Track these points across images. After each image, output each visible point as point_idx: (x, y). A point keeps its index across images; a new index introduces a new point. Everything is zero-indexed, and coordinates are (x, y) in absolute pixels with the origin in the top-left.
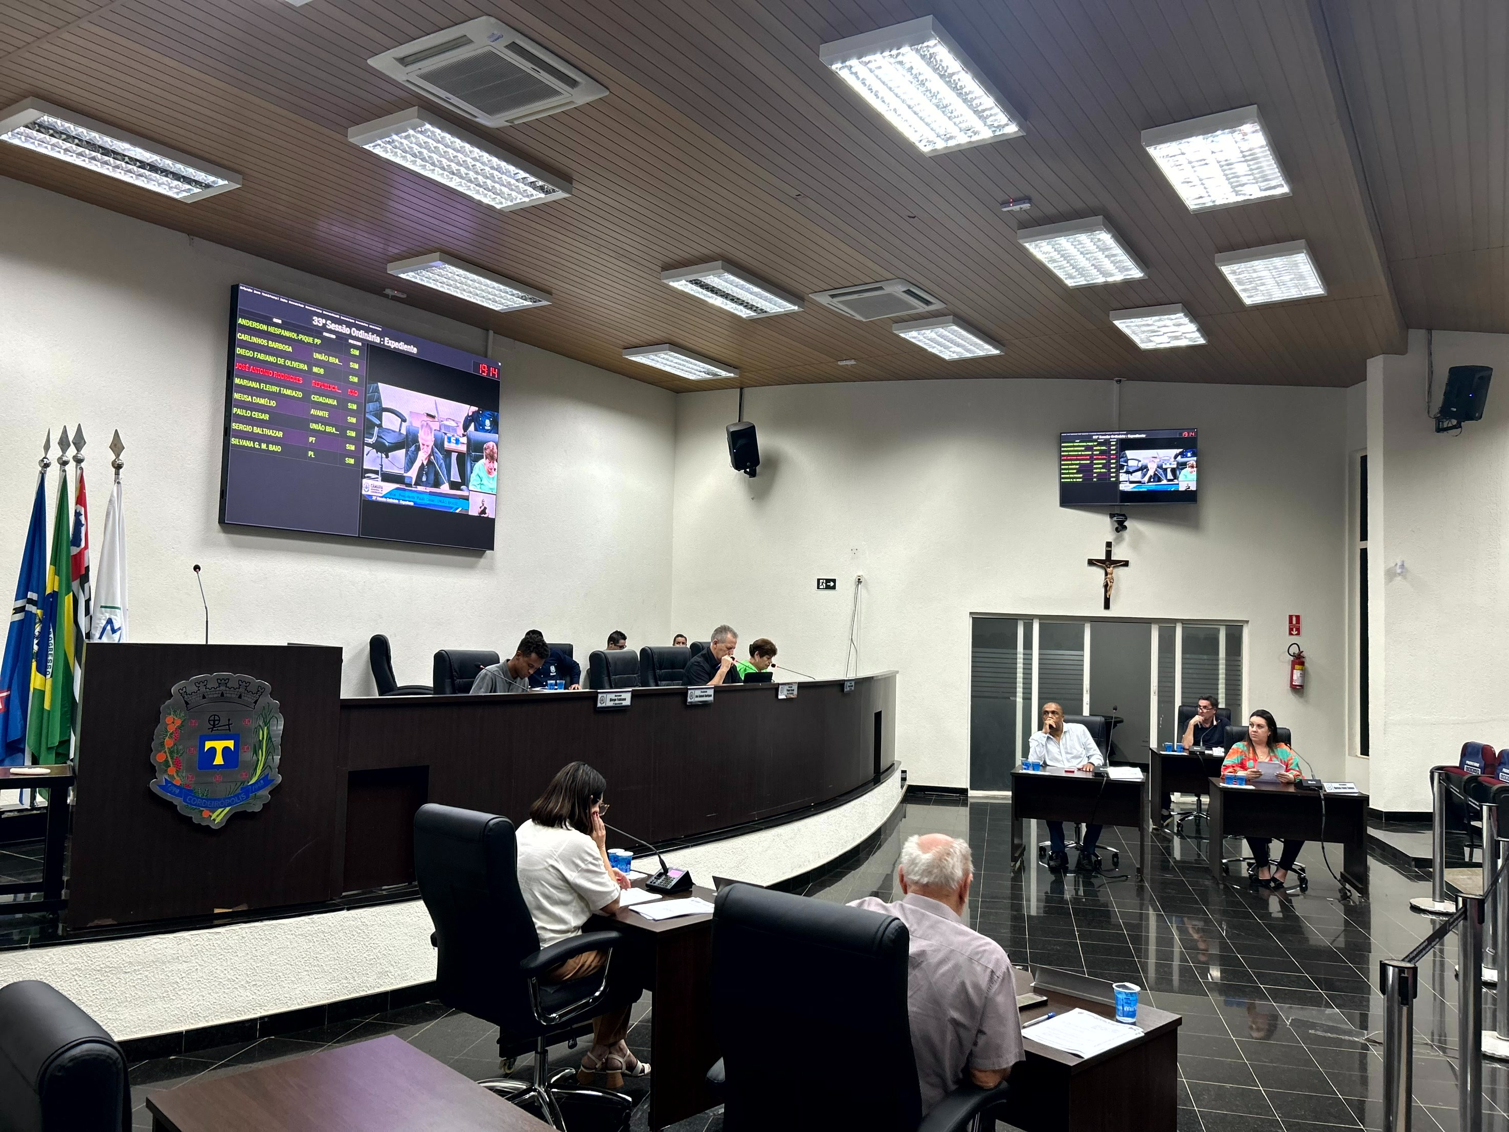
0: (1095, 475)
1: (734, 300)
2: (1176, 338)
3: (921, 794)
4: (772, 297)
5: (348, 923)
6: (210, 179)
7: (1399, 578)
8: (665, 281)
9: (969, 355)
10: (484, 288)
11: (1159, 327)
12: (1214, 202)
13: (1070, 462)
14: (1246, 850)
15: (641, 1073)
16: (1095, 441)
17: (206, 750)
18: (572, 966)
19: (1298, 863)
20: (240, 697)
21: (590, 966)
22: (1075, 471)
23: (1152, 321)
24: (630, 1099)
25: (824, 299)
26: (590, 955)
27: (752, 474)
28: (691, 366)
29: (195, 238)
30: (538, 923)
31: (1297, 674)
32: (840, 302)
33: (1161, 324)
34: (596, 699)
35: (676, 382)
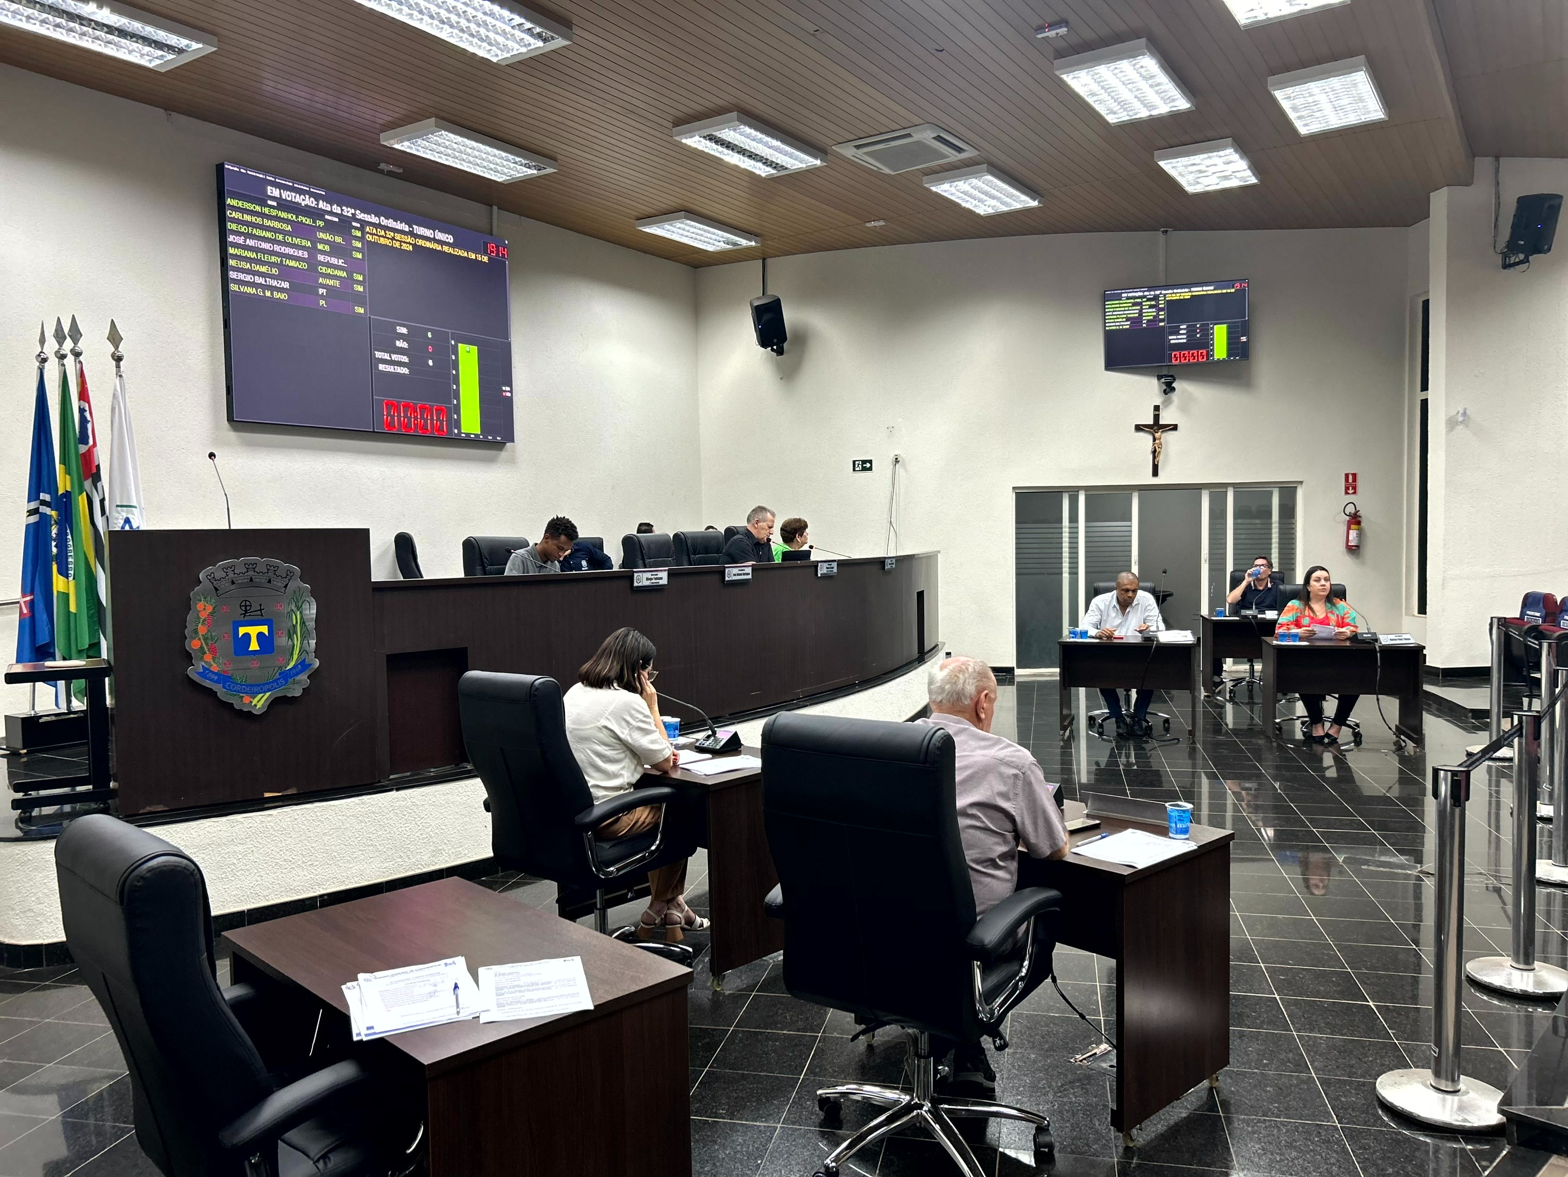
1: (752, 156)
2: (1226, 178)
4: (793, 151)
5: (398, 803)
6: (183, 42)
7: (1461, 426)
8: (677, 138)
9: (1005, 209)
10: (484, 156)
11: (1207, 167)
12: (1266, 14)
14: (1300, 709)
15: (700, 927)
16: (1143, 297)
17: (240, 636)
18: (627, 822)
19: (1352, 719)
20: (269, 581)
21: (644, 823)
23: (1201, 160)
24: (691, 950)
25: (848, 151)
26: (643, 811)
27: (780, 352)
28: (709, 235)
29: (171, 113)
30: (591, 782)
31: (1353, 534)
32: (866, 153)
33: (1209, 162)
34: (632, 578)
35: (695, 255)
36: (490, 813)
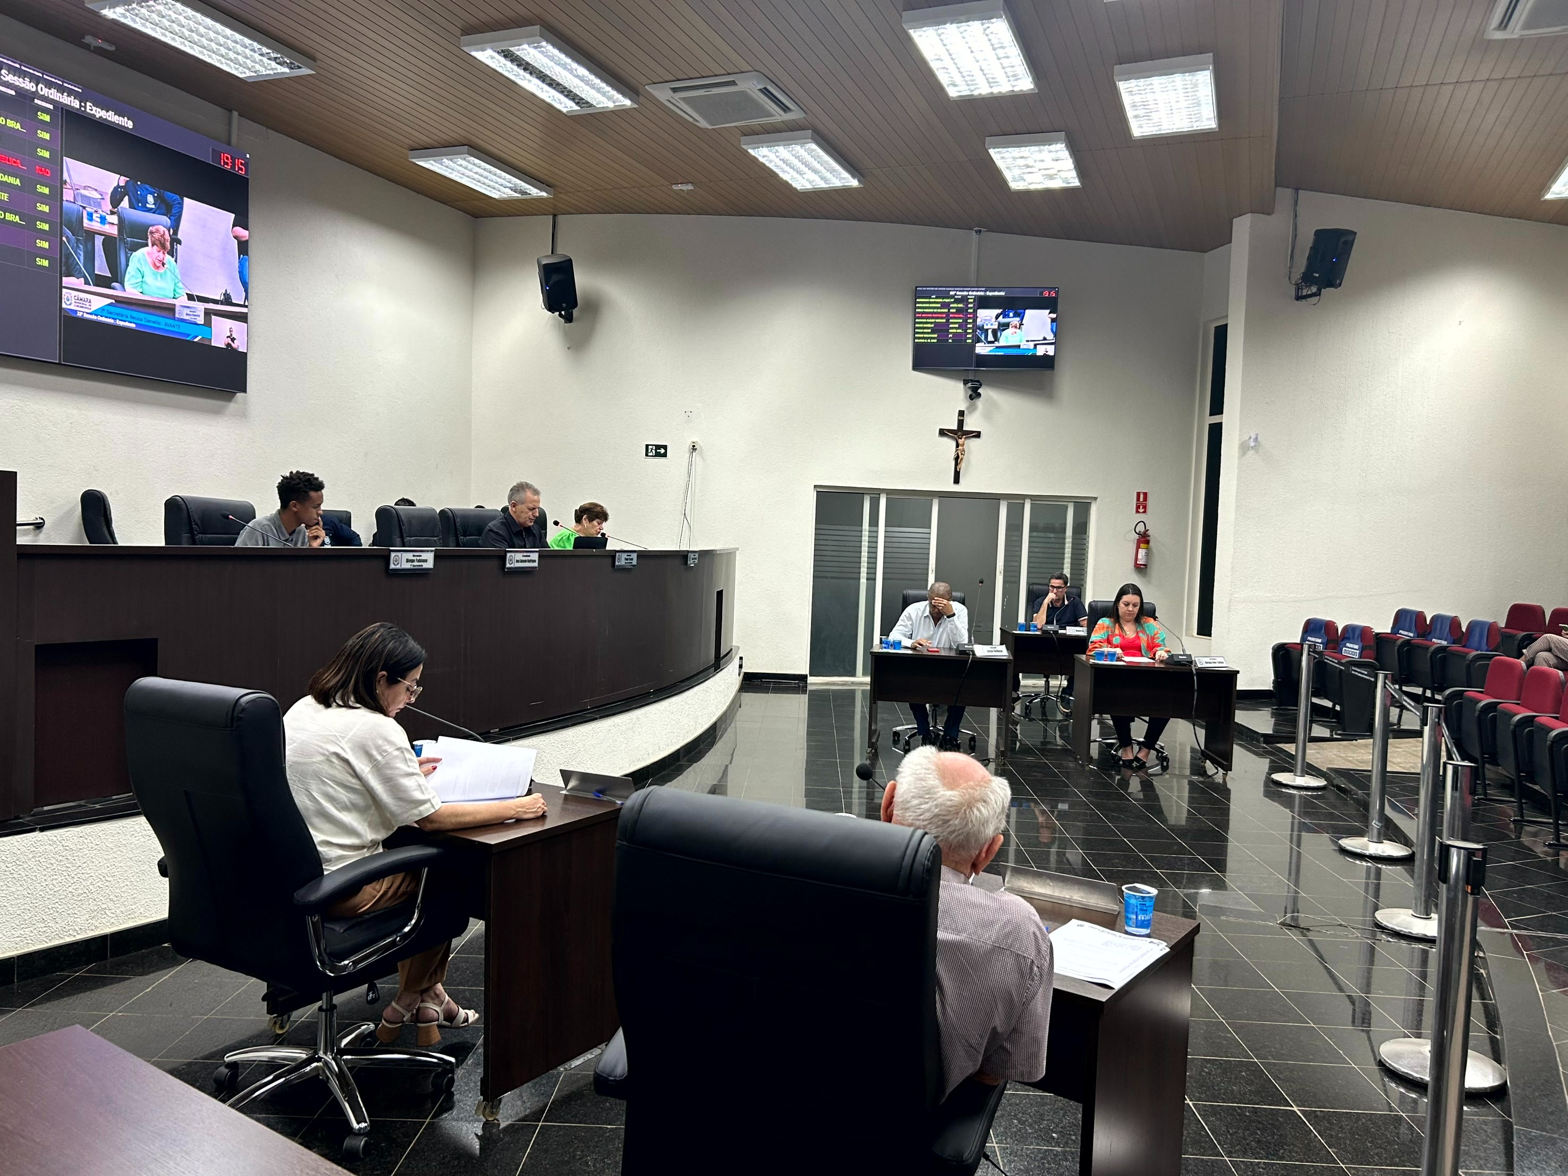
0: (950, 336)
1: (553, 84)
2: (1051, 177)
3: (757, 682)
4: (601, 84)
5: (43, 848)
7: (1251, 452)
8: (465, 49)
9: (822, 185)
10: (222, 40)
11: (1035, 161)
13: (924, 320)
15: (463, 1022)
16: (952, 297)
18: (370, 896)
19: (1159, 743)
22: (930, 331)
23: (1028, 154)
24: (452, 1060)
25: (662, 94)
27: (569, 318)
28: (494, 178)
31: (1142, 553)
32: (684, 99)
33: (1038, 156)
34: (387, 559)
35: (475, 202)
36: (167, 879)
